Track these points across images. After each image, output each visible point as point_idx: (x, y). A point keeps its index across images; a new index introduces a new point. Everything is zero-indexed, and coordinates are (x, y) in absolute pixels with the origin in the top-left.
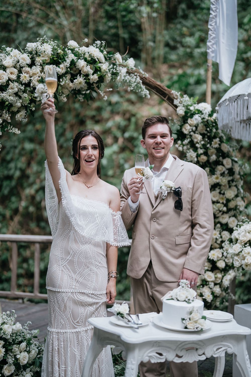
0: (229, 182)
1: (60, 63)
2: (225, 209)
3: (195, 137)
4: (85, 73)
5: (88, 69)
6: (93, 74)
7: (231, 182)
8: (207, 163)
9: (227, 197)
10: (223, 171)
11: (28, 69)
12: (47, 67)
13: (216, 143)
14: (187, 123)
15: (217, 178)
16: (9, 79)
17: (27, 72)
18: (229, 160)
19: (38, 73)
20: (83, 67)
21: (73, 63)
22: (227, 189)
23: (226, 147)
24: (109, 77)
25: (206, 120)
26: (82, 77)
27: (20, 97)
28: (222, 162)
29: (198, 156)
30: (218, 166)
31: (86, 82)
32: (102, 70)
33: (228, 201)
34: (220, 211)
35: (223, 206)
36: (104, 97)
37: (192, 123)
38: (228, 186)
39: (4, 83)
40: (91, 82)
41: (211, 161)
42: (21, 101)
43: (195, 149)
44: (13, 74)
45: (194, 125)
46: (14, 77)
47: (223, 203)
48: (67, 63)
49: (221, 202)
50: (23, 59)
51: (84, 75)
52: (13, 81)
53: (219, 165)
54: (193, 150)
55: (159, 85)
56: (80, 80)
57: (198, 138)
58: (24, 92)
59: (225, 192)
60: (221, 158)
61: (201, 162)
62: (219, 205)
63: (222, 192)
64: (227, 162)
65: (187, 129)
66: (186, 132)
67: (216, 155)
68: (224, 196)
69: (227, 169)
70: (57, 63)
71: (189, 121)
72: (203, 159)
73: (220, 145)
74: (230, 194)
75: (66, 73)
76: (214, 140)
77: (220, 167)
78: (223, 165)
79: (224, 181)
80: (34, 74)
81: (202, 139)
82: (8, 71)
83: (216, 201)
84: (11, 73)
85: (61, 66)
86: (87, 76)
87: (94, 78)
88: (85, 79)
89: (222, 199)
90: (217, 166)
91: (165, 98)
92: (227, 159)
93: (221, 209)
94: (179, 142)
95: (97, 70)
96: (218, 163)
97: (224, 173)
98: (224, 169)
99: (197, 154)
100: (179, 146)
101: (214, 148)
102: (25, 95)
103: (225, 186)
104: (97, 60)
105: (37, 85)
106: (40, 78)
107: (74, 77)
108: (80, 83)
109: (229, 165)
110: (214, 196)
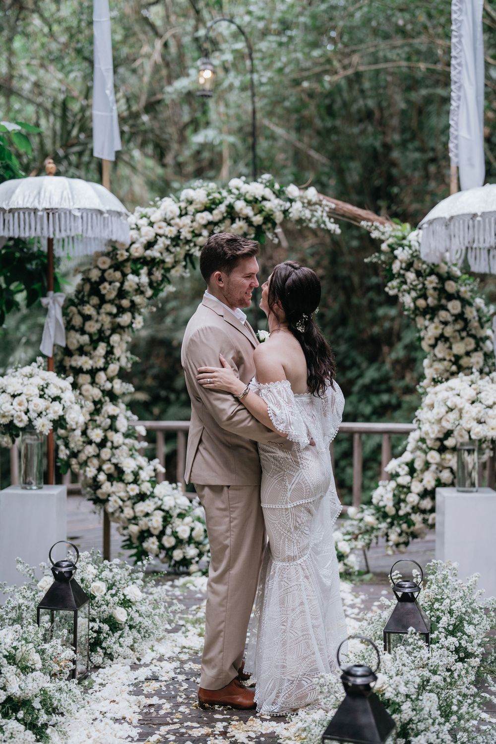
0: (459, 331)
1: (213, 209)
2: (454, 368)
3: (408, 276)
4: (245, 216)
5: (248, 211)
6: (255, 215)
7: (463, 332)
8: (427, 309)
9: (456, 352)
10: (446, 319)
11: (177, 220)
12: (199, 215)
13: (431, 282)
14: (397, 259)
15: (436, 328)
16: (157, 235)
17: (177, 225)
18: (458, 303)
19: (188, 223)
20: (242, 208)
21: (231, 207)
22: (457, 342)
23: (451, 286)
24: (279, 217)
26: (241, 221)
27: (172, 252)
28: (446, 306)
29: (414, 300)
30: (440, 312)
31: (249, 225)
32: (267, 210)
33: (458, 358)
34: (447, 371)
35: (451, 364)
38: (459, 338)
40: (255, 224)
41: (431, 305)
42: (172, 256)
45: (405, 260)
46: (161, 232)
47: (450, 361)
48: (222, 208)
49: (448, 358)
51: (244, 219)
52: (161, 236)
53: (442, 309)
56: (239, 225)
57: (411, 276)
58: (177, 245)
59: (454, 346)
60: (444, 302)
61: (420, 308)
62: (446, 363)
64: (454, 306)
65: (396, 266)
66: (395, 271)
67: (437, 298)
68: (452, 351)
69: (453, 315)
70: (209, 209)
72: (421, 304)
73: (440, 284)
74: (459, 348)
75: (224, 218)
76: (428, 279)
77: (443, 314)
78: (447, 310)
79: (450, 330)
80: (184, 226)
81: (416, 279)
82: (155, 226)
83: (442, 358)
84: (160, 228)
85: (215, 212)
86: (247, 219)
87: (258, 219)
88: (246, 222)
89: (449, 354)
92: (454, 301)
93: (448, 368)
95: (261, 210)
96: (439, 307)
97: (448, 321)
98: (449, 315)
99: (413, 298)
102: (178, 249)
104: (260, 199)
105: (189, 236)
106: (191, 229)
107: (233, 221)
108: (241, 228)
109: (456, 309)
110: (440, 352)
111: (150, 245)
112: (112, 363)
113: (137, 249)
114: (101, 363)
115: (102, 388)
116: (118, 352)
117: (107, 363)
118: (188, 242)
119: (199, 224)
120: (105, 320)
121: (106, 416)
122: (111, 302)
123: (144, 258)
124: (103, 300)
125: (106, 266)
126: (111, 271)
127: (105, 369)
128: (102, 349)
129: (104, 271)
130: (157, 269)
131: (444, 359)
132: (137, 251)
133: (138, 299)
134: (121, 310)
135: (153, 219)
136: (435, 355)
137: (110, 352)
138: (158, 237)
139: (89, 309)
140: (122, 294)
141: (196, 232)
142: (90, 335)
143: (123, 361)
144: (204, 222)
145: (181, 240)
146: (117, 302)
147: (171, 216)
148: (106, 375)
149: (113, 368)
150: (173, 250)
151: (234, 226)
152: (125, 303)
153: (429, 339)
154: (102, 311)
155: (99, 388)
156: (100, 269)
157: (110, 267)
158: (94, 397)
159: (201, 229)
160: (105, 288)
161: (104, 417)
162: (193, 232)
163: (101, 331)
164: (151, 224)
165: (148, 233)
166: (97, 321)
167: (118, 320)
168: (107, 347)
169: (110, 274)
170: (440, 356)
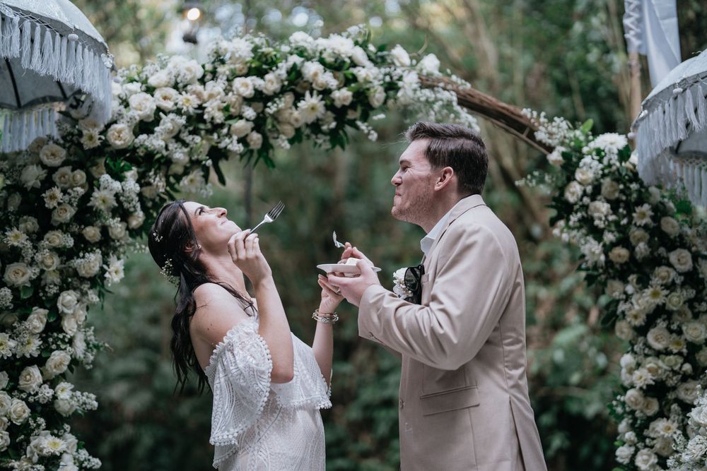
0: (690, 303)
1: (266, 72)
2: (687, 367)
3: (595, 208)
4: (321, 87)
5: (328, 79)
6: (339, 89)
7: (696, 304)
8: (631, 265)
9: (689, 338)
10: (670, 280)
11: (199, 87)
12: (238, 82)
13: (643, 215)
14: (575, 179)
15: (655, 294)
16: (159, 109)
17: (198, 94)
18: (686, 255)
19: (219, 93)
20: (316, 74)
21: (295, 73)
22: (689, 322)
23: (671, 225)
24: (378, 96)
25: (614, 168)
26: (315, 96)
27: (185, 144)
28: (668, 259)
29: (607, 249)
30: (657, 268)
31: (326, 106)
32: (360, 79)
33: (693, 347)
34: (675, 373)
35: (680, 360)
36: (369, 134)
37: (584, 177)
38: (690, 315)
39: (149, 116)
40: (338, 104)
41: (638, 257)
42: (186, 150)
43: (597, 233)
44: (170, 99)
45: (590, 181)
46: (169, 105)
47: (680, 354)
48: (281, 70)
49: (675, 350)
50: (189, 70)
51: (319, 93)
52: (167, 112)
53: (660, 265)
54: (595, 238)
55: (503, 108)
56: (311, 101)
57: (601, 208)
58: (195, 132)
59: (684, 328)
60: (662, 250)
61: (617, 263)
62: (670, 358)
63: (674, 327)
64: (679, 258)
65: (574, 192)
66: (572, 199)
67: (650, 243)
68: (683, 337)
69: (680, 274)
70: (261, 73)
71: (579, 175)
72: (619, 256)
73: (654, 218)
74: (696, 331)
75: (283, 91)
76: (638, 209)
77: (662, 271)
78: (670, 265)
79: (676, 300)
80: (211, 98)
81: (611, 212)
82: (157, 94)
83: (664, 351)
84: (165, 98)
85: (269, 76)
86: (326, 93)
87: (343, 95)
88: (322, 100)
89: (678, 344)
90: (654, 269)
91: (522, 133)
92: (679, 251)
93: (676, 368)
94: (562, 223)
95: (349, 81)
96: (656, 261)
97: (673, 283)
98: (673, 274)
99: (604, 246)
100: (562, 232)
101: (640, 226)
102: (198, 139)
103: (680, 313)
104: (348, 61)
105: (219, 117)
106: (225, 105)
107: (299, 97)
108: (313, 108)
109: (685, 264)
110: (657, 340)
111: (145, 127)
112: (58, 348)
113: (120, 132)
114: (33, 347)
115: (31, 399)
116: (70, 326)
117: (46, 350)
118: (216, 127)
119: (239, 95)
120: (49, 262)
121: (35, 458)
122: (64, 227)
123: (134, 149)
124: (46, 223)
125: (56, 162)
126: (67, 169)
127: (40, 361)
128: (37, 320)
129: (52, 170)
130: (156, 174)
131: (667, 352)
132: (121, 136)
133: (117, 227)
134: (83, 245)
135: (152, 81)
136: (647, 345)
137: (54, 325)
138: (161, 114)
139: (16, 237)
140: (86, 213)
141: (232, 110)
142: (15, 290)
143: (80, 346)
144: (248, 92)
145: (204, 122)
146: (75, 228)
147: (189, 77)
148: (42, 373)
149: (59, 359)
150: (188, 138)
151: (302, 104)
152: (92, 233)
153: (636, 317)
154: (45, 243)
155: (26, 400)
156: (44, 166)
157: (64, 164)
158: (14, 416)
159: (241, 105)
160: (53, 197)
161: (30, 460)
162: (226, 109)
163: (37, 283)
164: (150, 90)
165: (143, 105)
166: (32, 263)
167: (77, 262)
168: (49, 316)
169: (63, 176)
170: (658, 346)
